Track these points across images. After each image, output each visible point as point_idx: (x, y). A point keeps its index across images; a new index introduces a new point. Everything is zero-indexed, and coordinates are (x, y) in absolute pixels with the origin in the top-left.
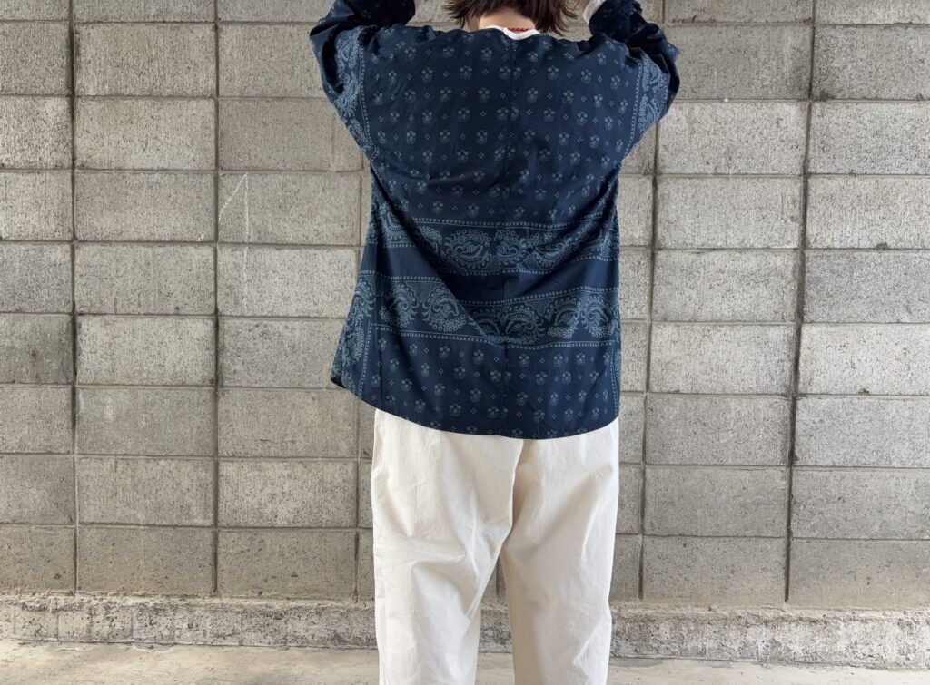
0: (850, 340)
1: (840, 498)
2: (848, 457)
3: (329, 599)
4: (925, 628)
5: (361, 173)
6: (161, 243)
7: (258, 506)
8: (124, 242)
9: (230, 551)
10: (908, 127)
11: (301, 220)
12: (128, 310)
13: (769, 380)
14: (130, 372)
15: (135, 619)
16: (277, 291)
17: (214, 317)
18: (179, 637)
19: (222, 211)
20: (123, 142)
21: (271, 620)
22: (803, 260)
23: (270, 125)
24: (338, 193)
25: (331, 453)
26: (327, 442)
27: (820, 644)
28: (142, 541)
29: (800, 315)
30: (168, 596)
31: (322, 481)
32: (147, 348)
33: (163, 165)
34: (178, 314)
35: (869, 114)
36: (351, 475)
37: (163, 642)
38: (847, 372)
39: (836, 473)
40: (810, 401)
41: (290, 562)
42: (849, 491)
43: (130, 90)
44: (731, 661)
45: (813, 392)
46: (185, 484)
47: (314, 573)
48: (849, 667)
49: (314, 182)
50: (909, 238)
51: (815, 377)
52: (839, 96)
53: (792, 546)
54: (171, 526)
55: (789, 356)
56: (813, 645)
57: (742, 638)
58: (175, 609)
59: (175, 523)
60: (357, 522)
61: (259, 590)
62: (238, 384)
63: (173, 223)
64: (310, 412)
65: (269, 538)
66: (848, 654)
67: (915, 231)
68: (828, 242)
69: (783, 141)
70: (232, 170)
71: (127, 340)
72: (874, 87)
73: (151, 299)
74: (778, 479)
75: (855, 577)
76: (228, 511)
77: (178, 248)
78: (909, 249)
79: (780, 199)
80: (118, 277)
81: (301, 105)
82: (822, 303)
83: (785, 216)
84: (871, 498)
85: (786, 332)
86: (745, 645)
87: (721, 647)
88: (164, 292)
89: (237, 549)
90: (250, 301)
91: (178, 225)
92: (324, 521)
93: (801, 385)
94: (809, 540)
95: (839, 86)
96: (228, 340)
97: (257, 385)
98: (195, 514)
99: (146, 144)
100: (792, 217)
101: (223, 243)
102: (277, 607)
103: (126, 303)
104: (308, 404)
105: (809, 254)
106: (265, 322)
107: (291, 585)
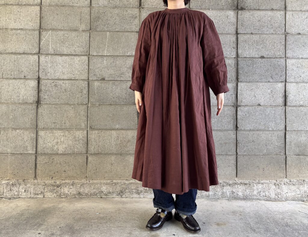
0: (254, 87)
1: (253, 141)
2: (255, 127)
3: (77, 180)
4: (284, 186)
5: (90, 31)
6: (20, 54)
7: (51, 146)
8: (7, 53)
9: (42, 162)
10: (269, 19)
11: (69, 46)
12: (7, 77)
13: (228, 101)
14: (7, 99)
15: (5, 189)
16: (60, 70)
17: (38, 79)
18: (21, 195)
19: (41, 43)
20: (8, 20)
21: (56, 188)
22: (238, 62)
23: (59, 15)
24: (82, 38)
25: (78, 127)
26: (77, 123)
27: (248, 192)
28: (9, 159)
29: (237, 79)
30: (18, 180)
31: (75, 137)
32: (14, 90)
33: (21, 27)
34: (24, 78)
35: (256, 14)
36: (86, 135)
37: (15, 197)
38: (253, 98)
39: (252, 133)
40: (242, 108)
41: (63, 166)
42: (256, 138)
43: (11, 3)
44: (218, 199)
45: (243, 105)
46: (26, 139)
47: (72, 170)
48: (258, 200)
49: (74, 34)
50: (271, 54)
51: (243, 100)
52: (247, 9)
53: (238, 158)
54: (19, 154)
55: (234, 93)
56: (246, 193)
57: (222, 191)
58: (20, 184)
59: (22, 153)
60: (87, 152)
61: (52, 177)
62: (46, 103)
63: (24, 47)
64: (71, 113)
65: (56, 158)
66: (258, 196)
67: (273, 52)
68: (245, 56)
69: (229, 23)
70: (45, 29)
71: (6, 87)
72: (258, 6)
73: (16, 73)
74: (232, 135)
75: (259, 168)
76: (41, 148)
77: (26, 56)
78: (271, 58)
79: (229, 41)
80: (4, 65)
81: (70, 8)
82: (244, 75)
83: (231, 47)
84: (263, 141)
85: (233, 85)
86: (223, 193)
87: (215, 194)
88: (20, 71)
89: (45, 162)
90: (51, 74)
91: (26, 48)
92: (76, 152)
93: (238, 103)
94: (243, 155)
95: (246, 5)
96: (43, 88)
97: (52, 103)
98: (29, 149)
99: (16, 20)
100: (233, 47)
101: (41, 54)
102: (58, 183)
103: (6, 75)
104: (70, 110)
105: (239, 59)
106: (56, 81)
107: (63, 175)
